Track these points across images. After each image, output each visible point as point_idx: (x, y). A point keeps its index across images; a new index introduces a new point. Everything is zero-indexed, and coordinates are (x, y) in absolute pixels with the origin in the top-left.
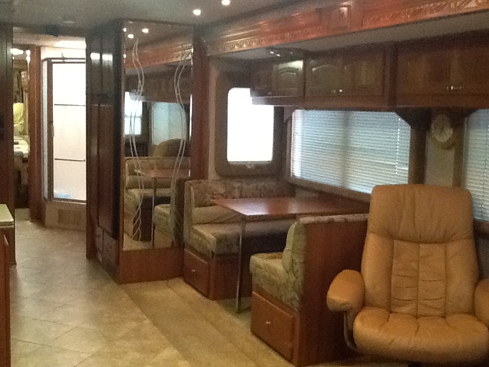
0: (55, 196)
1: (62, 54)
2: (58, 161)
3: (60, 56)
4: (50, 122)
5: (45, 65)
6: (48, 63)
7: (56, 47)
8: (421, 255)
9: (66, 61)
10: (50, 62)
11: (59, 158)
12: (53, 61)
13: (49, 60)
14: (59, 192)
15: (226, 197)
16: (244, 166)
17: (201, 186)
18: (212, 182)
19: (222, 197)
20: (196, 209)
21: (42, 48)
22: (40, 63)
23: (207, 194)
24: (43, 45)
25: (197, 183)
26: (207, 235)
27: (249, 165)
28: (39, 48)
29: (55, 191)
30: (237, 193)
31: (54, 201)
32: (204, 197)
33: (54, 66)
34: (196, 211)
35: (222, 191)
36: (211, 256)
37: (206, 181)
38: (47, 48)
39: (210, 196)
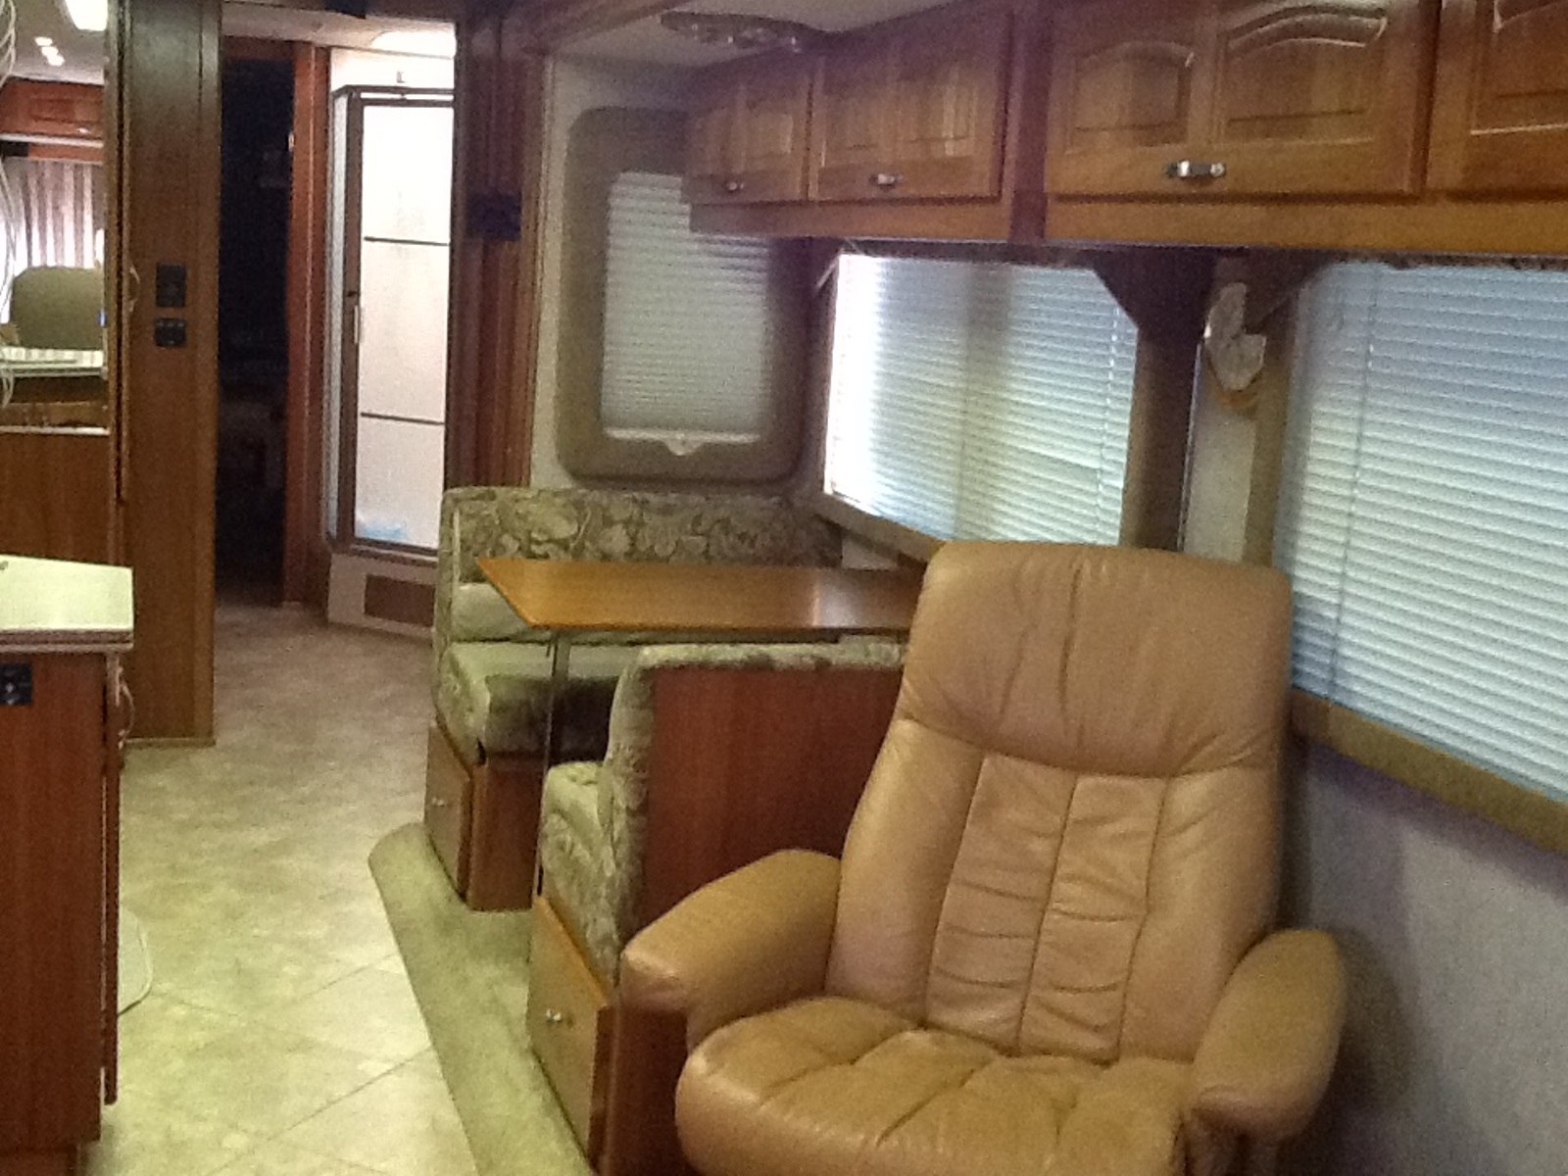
0: (359, 533)
1: (399, 74)
2: (375, 421)
3: (393, 83)
4: (352, 293)
5: (341, 106)
6: (349, 102)
7: (380, 51)
8: (1076, 813)
9: (409, 97)
10: (357, 99)
11: (374, 412)
12: (364, 95)
13: (354, 95)
14: (370, 520)
15: (578, 553)
16: (660, 446)
17: (490, 509)
18: (535, 499)
19: (562, 553)
20: (467, 588)
21: (335, 54)
22: (326, 98)
23: (506, 539)
24: (336, 43)
25: (480, 497)
26: (477, 680)
27: (681, 443)
28: (325, 54)
29: (361, 516)
30: (617, 540)
31: (353, 546)
32: (498, 549)
33: (368, 111)
34: (464, 594)
35: (564, 529)
36: (473, 756)
37: (515, 492)
38: (350, 52)
39: (517, 545)
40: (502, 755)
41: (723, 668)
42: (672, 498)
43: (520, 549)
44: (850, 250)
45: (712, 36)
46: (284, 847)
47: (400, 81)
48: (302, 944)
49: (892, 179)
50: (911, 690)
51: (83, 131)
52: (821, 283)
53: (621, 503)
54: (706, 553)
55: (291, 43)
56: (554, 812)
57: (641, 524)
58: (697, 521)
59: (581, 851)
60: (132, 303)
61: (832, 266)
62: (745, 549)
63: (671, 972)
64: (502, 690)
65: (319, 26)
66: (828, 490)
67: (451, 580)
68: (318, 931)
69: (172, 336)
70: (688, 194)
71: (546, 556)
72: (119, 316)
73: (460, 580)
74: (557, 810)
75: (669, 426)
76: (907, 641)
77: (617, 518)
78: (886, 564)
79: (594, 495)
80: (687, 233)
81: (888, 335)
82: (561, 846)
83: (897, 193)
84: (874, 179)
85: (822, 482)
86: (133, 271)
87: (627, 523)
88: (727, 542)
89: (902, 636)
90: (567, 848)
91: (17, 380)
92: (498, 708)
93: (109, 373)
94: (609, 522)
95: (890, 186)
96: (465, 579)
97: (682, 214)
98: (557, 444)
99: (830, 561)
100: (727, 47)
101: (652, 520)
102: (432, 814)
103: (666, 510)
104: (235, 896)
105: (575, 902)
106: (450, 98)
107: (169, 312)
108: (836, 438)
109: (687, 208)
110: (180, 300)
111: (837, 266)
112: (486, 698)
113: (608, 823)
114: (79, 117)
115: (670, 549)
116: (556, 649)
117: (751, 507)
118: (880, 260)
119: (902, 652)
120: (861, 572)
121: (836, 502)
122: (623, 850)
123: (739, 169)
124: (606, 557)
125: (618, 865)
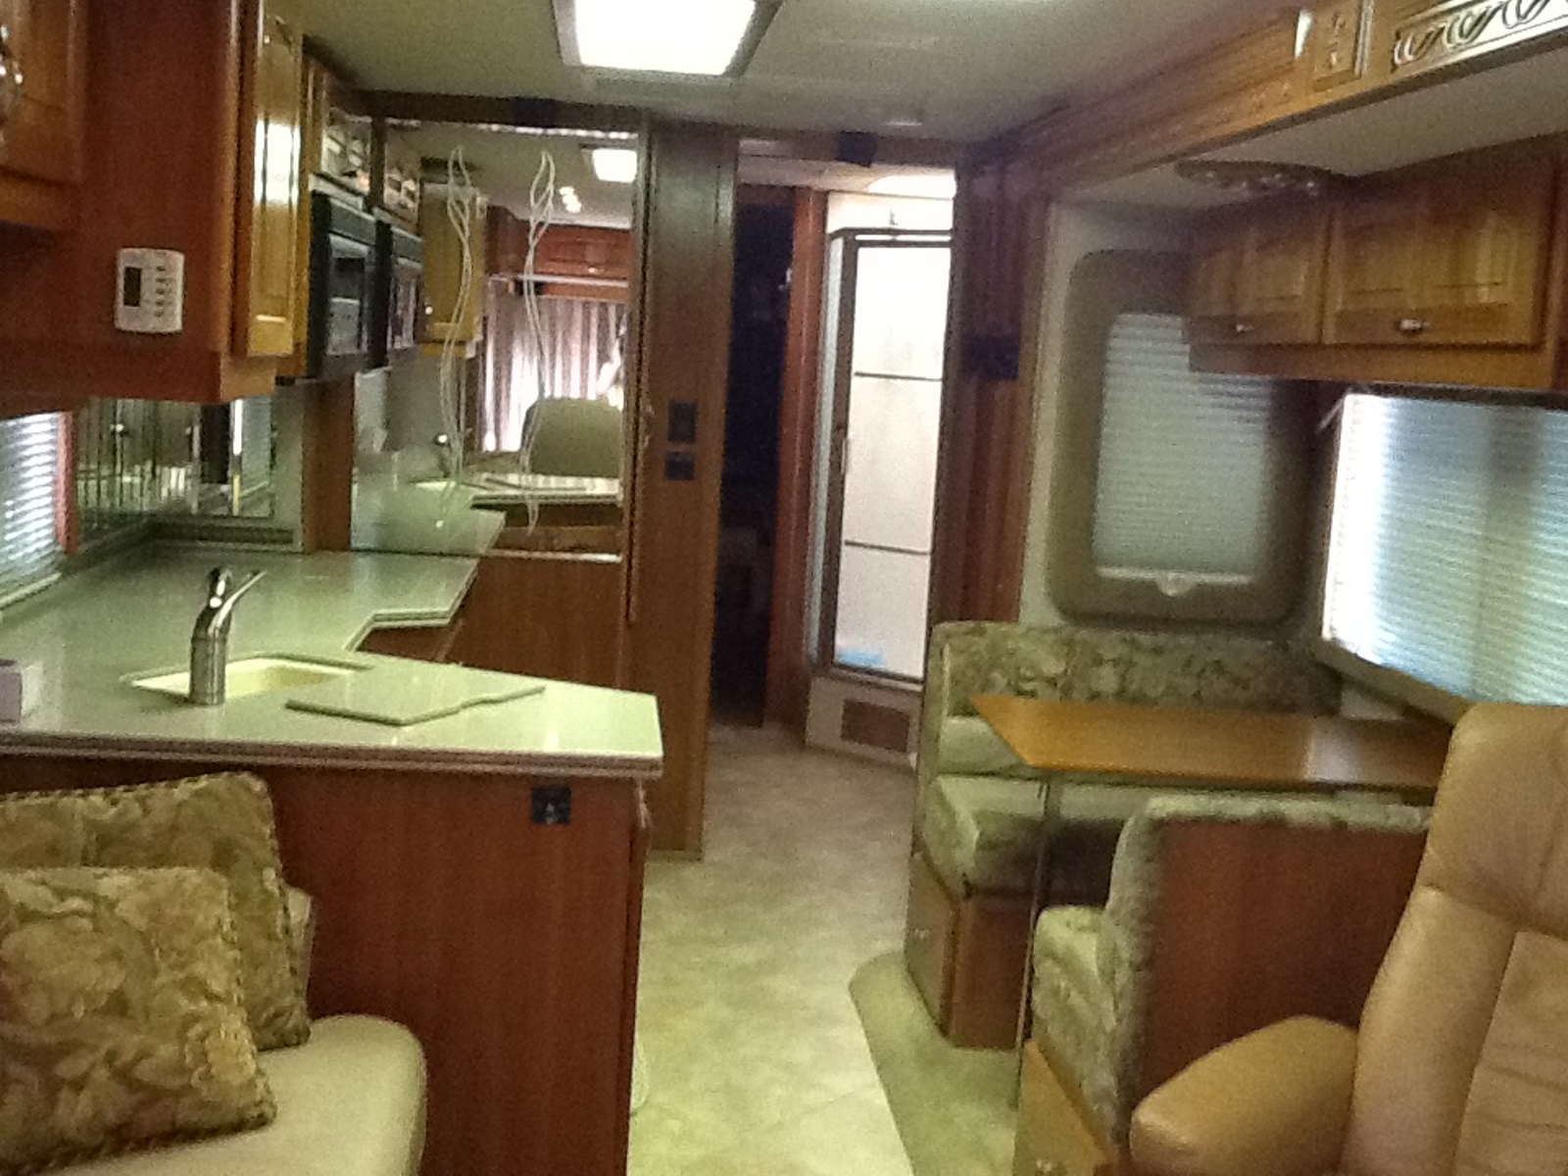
0: (838, 659)
1: (892, 215)
2: (859, 549)
3: (886, 225)
4: (841, 427)
5: (837, 248)
6: (845, 244)
7: (876, 195)
9: (901, 238)
10: (853, 241)
11: (858, 541)
12: (860, 237)
13: (850, 237)
14: (849, 645)
15: (1067, 692)
16: (1151, 587)
17: (981, 644)
18: (1024, 635)
19: (1050, 691)
20: (955, 721)
21: (832, 200)
22: (823, 240)
23: (996, 675)
24: (837, 188)
25: (972, 632)
26: (964, 812)
27: (1173, 583)
28: (823, 197)
29: (841, 642)
30: (1107, 679)
31: (834, 670)
32: (987, 685)
33: (862, 252)
34: (953, 728)
35: (1053, 667)
36: (961, 890)
37: (1005, 628)
38: (846, 196)
39: (1005, 681)
40: (991, 893)
41: (1234, 823)
42: (1162, 638)
43: (1009, 684)
44: (1358, 390)
45: (1227, 183)
46: (769, 967)
47: (892, 222)
48: (789, 1067)
49: (1418, 325)
50: (1436, 857)
51: (592, 271)
52: (1324, 424)
53: (1111, 643)
54: (1197, 695)
55: (793, 189)
56: (1047, 956)
57: (1130, 664)
58: (1189, 663)
59: (1076, 999)
60: (647, 438)
61: (1337, 407)
62: (1239, 694)
63: (1184, 1139)
64: (992, 828)
65: (821, 172)
66: (1326, 634)
67: (940, 712)
68: (802, 1053)
69: (681, 469)
70: (1190, 335)
71: (1033, 694)
72: (635, 449)
73: (948, 715)
74: (1052, 955)
75: (1162, 565)
76: (1431, 803)
77: (1106, 658)
78: (1393, 716)
79: (1083, 634)
80: (1187, 373)
81: (1398, 479)
82: (1056, 992)
83: (1422, 338)
84: (1397, 324)
85: (1321, 628)
86: (650, 409)
87: (1116, 662)
88: (1220, 685)
89: (1423, 797)
90: (1063, 993)
91: (541, 506)
92: (986, 845)
93: (624, 501)
94: (1099, 661)
95: (1414, 332)
96: (955, 713)
97: (1182, 354)
98: (1049, 581)
99: (1329, 710)
100: (1241, 191)
101: (1143, 660)
102: (912, 946)
103: (1157, 651)
104: (725, 1013)
105: (1070, 1052)
106: (947, 238)
107: (682, 448)
108: (1337, 583)
109: (1187, 348)
110: (690, 437)
111: (1342, 407)
112: (976, 835)
113: (1109, 976)
114: (590, 259)
115: (1161, 689)
116: (1049, 788)
117: (1247, 651)
118: (1389, 400)
119: (1427, 816)
120: (1364, 723)
121: (1335, 647)
122: (1125, 1005)
123: (1246, 309)
124: (1095, 696)
125: (1119, 1020)
